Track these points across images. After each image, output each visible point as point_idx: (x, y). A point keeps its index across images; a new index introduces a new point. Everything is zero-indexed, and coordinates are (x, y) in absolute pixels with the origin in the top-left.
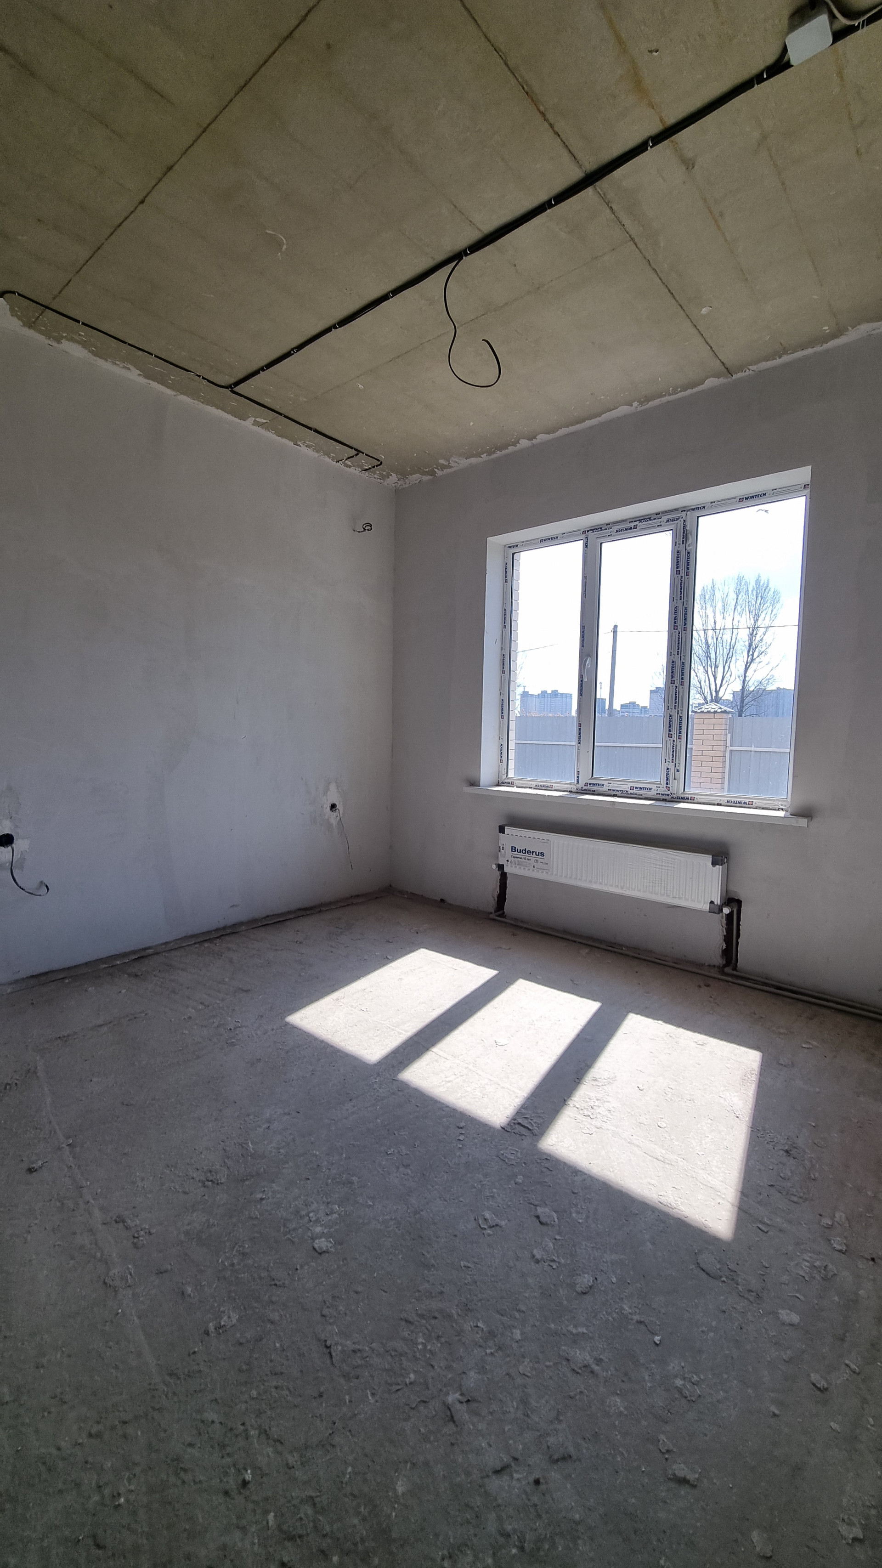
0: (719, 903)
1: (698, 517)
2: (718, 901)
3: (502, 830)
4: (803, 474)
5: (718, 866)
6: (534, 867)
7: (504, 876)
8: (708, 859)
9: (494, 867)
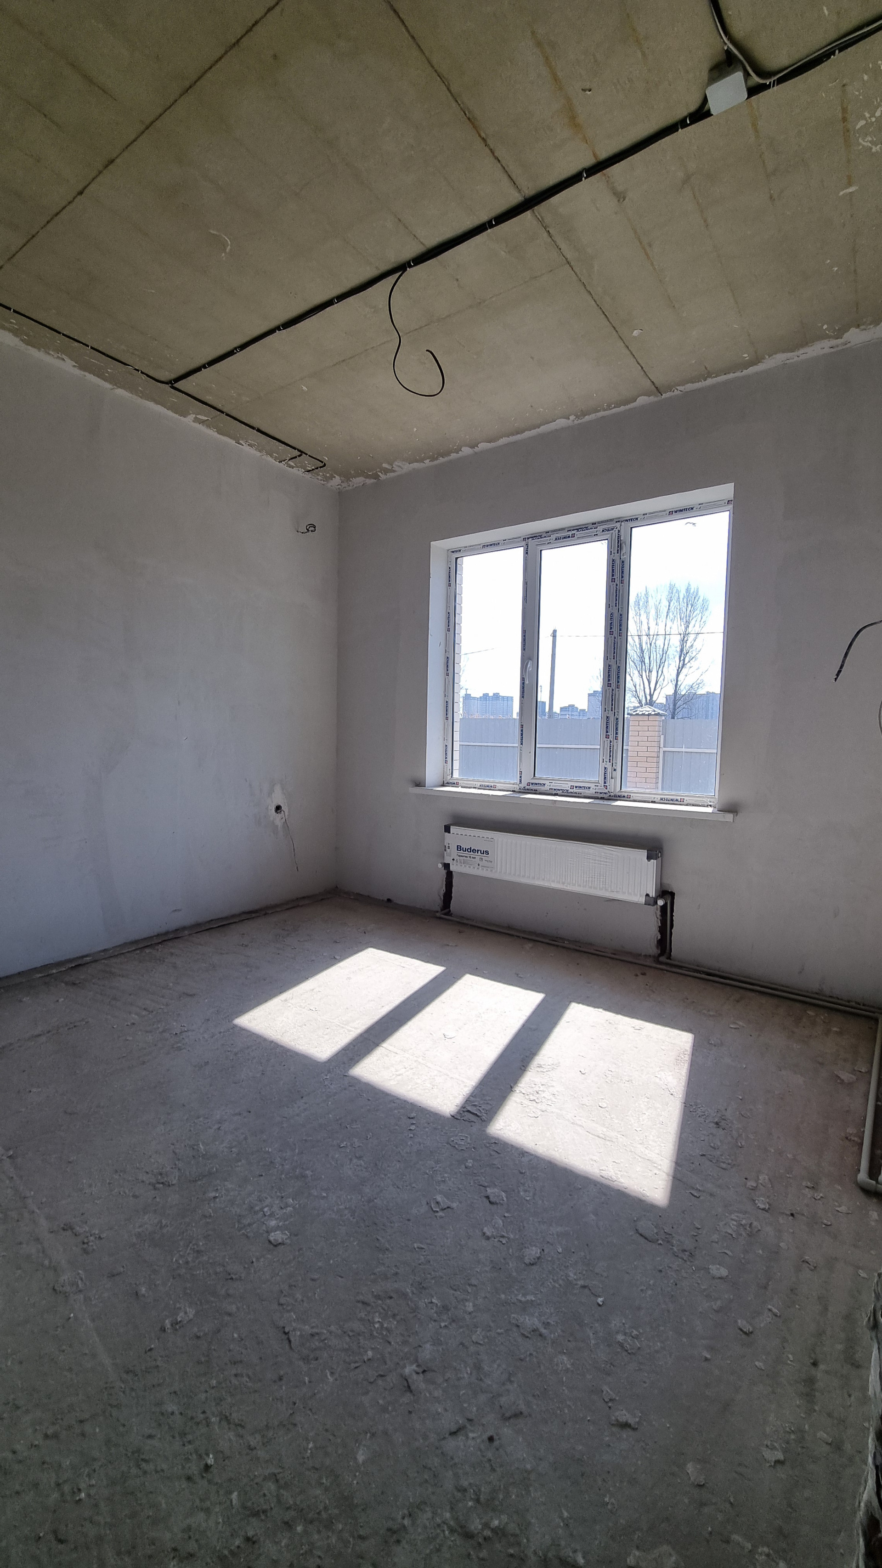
0: (654, 896)
1: (631, 528)
2: (653, 894)
3: (447, 829)
4: (727, 490)
5: (652, 860)
6: (479, 865)
7: (450, 875)
8: (644, 853)
9: (440, 866)
